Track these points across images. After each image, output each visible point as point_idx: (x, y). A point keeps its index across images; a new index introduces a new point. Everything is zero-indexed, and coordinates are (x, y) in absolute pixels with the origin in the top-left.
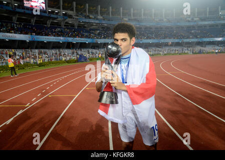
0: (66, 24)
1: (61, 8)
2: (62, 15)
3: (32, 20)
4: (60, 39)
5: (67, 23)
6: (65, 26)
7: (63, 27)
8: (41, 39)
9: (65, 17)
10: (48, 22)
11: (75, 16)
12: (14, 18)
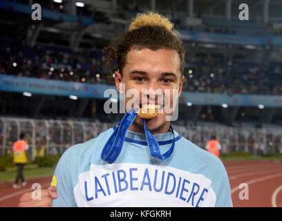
0: (86, 41)
2: (74, 12)
4: (73, 89)
5: (87, 36)
6: (81, 45)
7: (77, 49)
8: (18, 84)
9: (86, 20)
11: (114, 15)
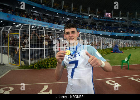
1: (120, 16)
2: (120, 20)
3: (105, 24)
10: (112, 25)
11: (128, 20)
12: (97, 23)
